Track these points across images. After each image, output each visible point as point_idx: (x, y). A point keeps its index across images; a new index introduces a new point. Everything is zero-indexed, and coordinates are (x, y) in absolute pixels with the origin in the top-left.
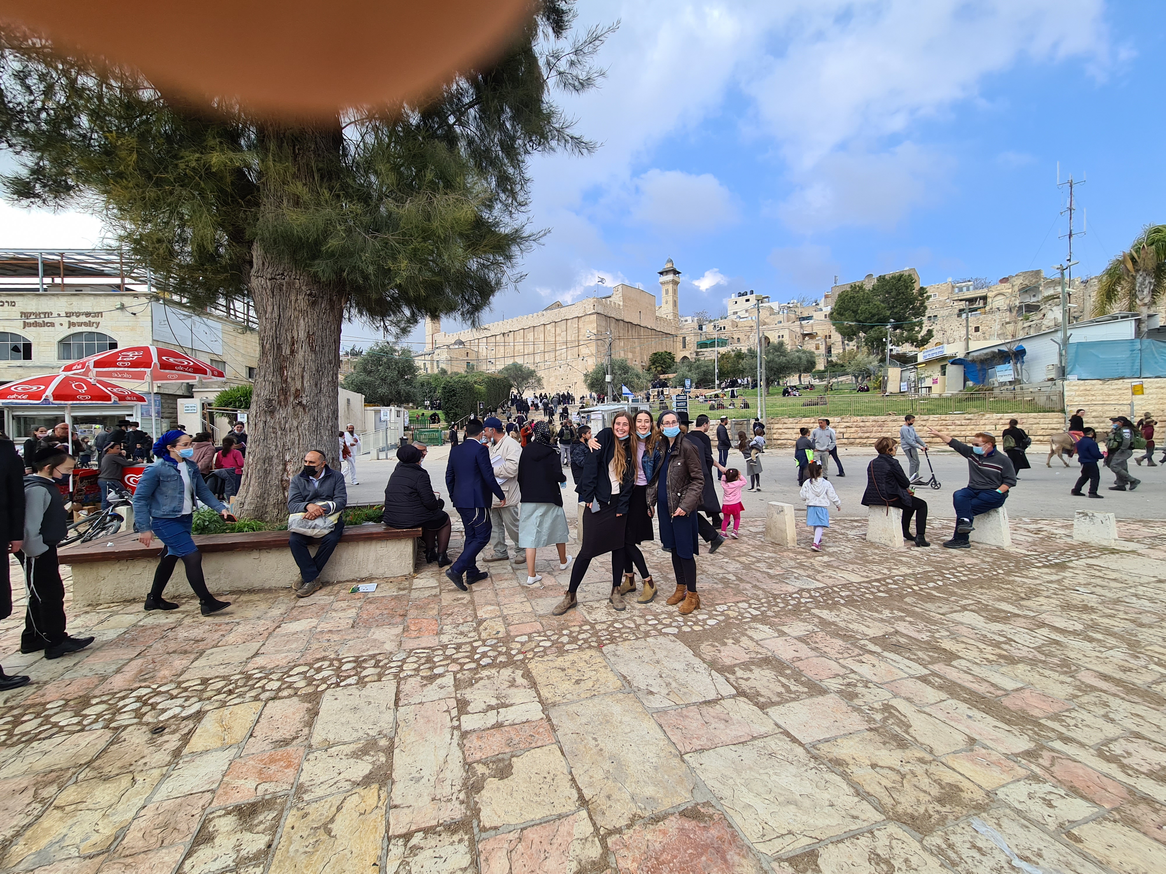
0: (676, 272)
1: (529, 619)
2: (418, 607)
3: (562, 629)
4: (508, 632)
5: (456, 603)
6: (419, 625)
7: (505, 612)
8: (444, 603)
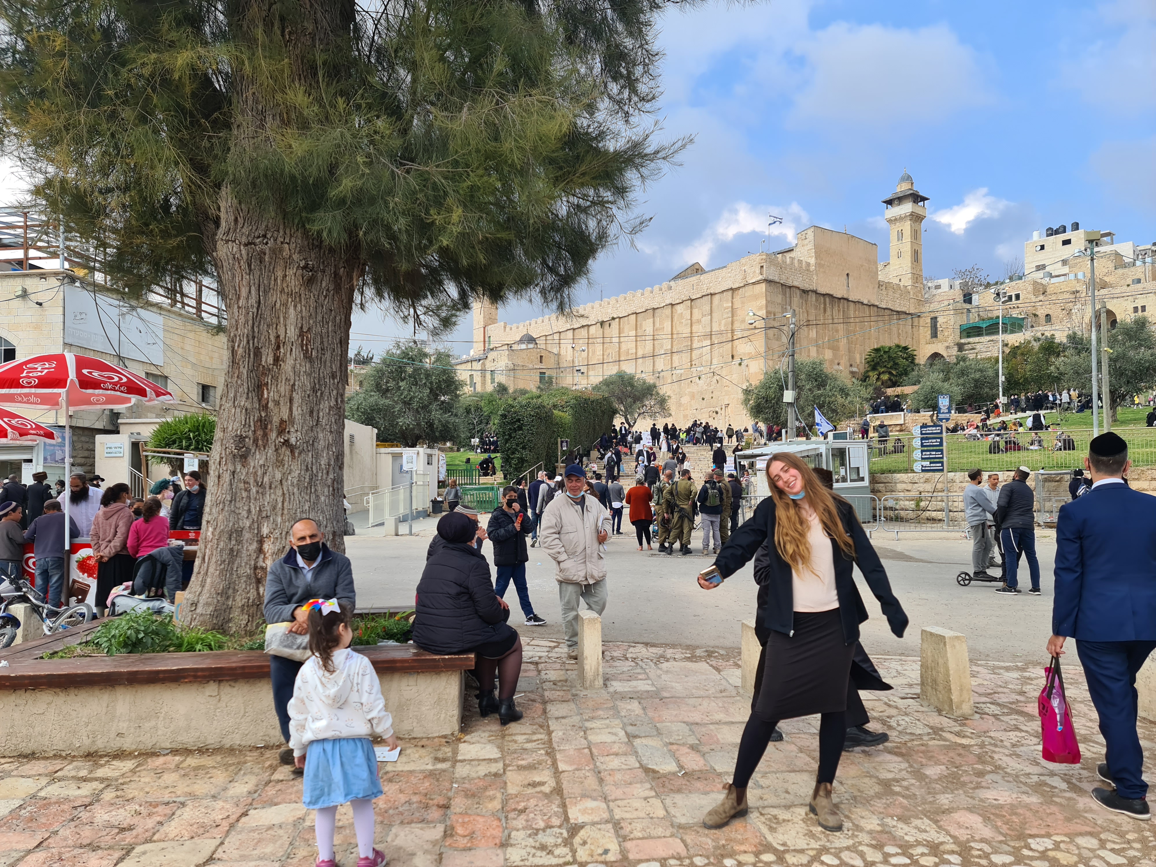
0: (917, 198)
1: (660, 831)
2: (469, 795)
3: (723, 856)
4: (624, 853)
5: (530, 790)
6: (470, 827)
7: (618, 814)
8: (512, 790)
